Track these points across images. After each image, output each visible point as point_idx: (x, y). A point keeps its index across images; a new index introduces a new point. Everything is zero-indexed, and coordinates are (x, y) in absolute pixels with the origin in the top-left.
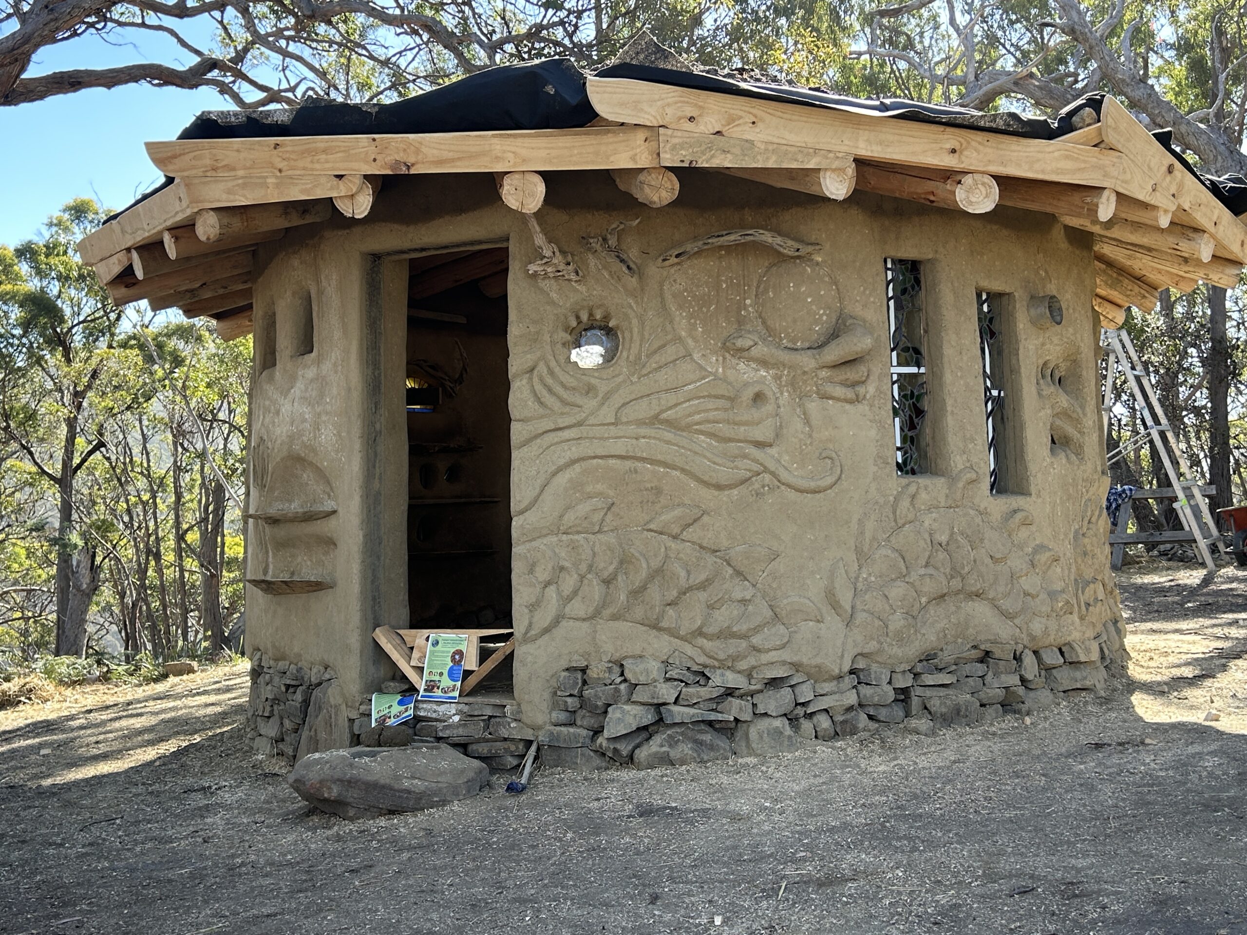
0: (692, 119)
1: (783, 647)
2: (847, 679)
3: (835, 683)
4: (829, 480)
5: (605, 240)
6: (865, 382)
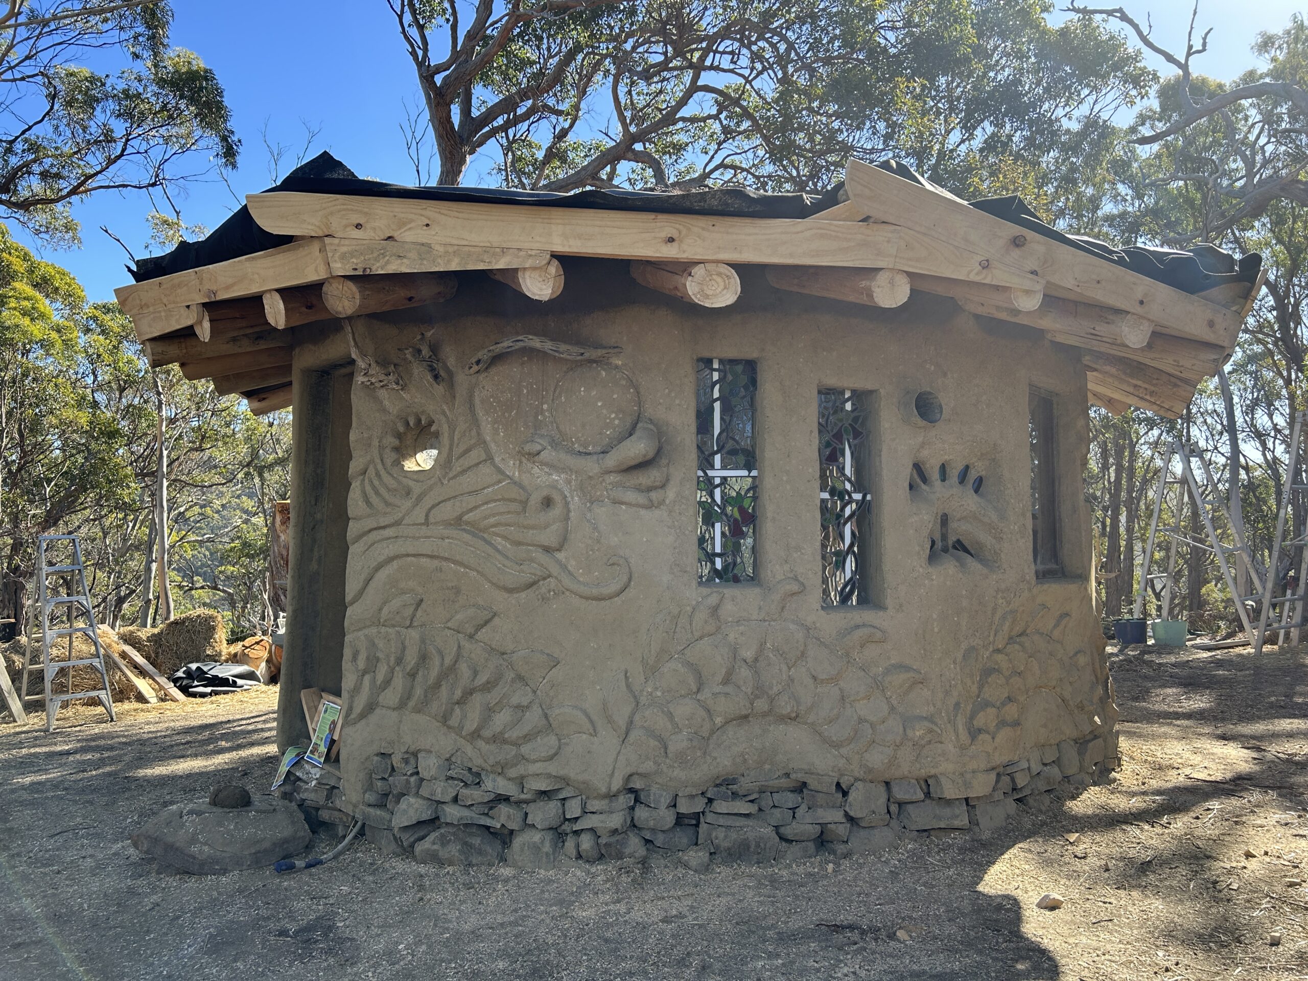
0: (358, 226)
1: (551, 758)
2: (621, 799)
3: (606, 801)
4: (614, 587)
5: (419, 351)
6: (663, 486)
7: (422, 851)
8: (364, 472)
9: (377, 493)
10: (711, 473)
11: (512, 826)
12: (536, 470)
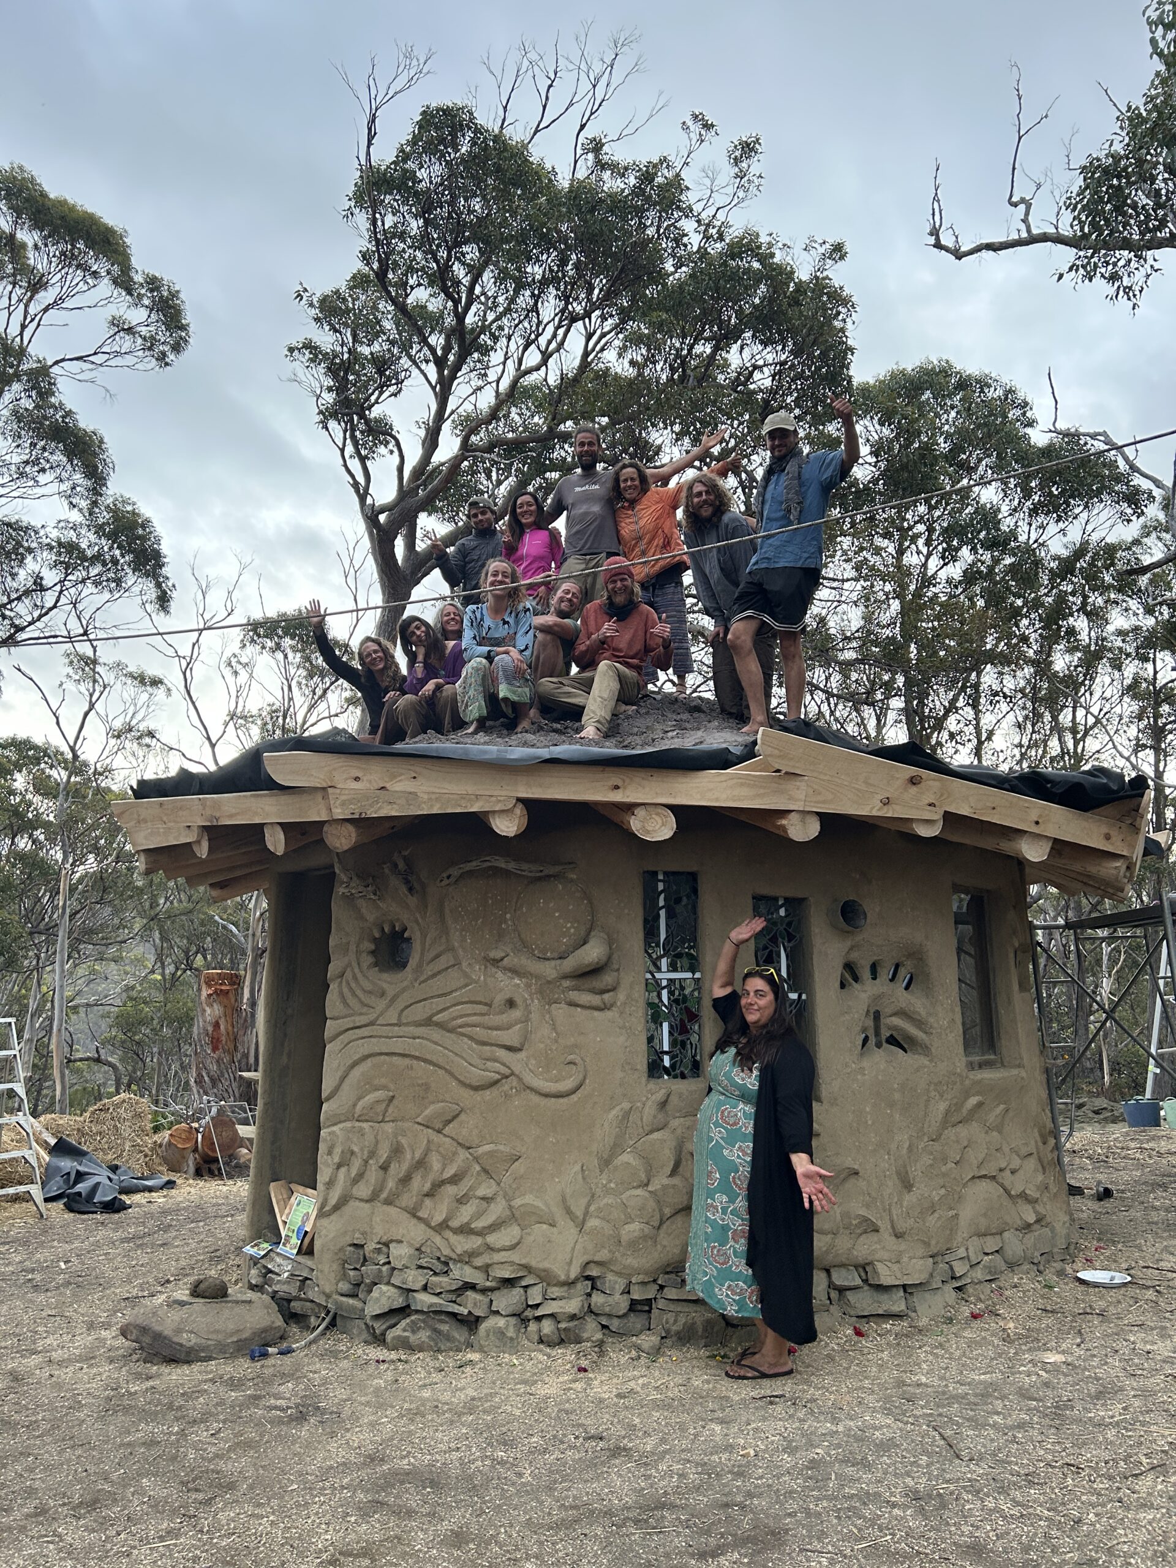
0: (357, 779)
1: (513, 1247)
2: (579, 1286)
4: (571, 1085)
5: (396, 865)
6: (614, 989)
7: (394, 1338)
8: (342, 975)
9: (354, 994)
10: (658, 976)
11: (478, 1312)
12: (499, 975)
